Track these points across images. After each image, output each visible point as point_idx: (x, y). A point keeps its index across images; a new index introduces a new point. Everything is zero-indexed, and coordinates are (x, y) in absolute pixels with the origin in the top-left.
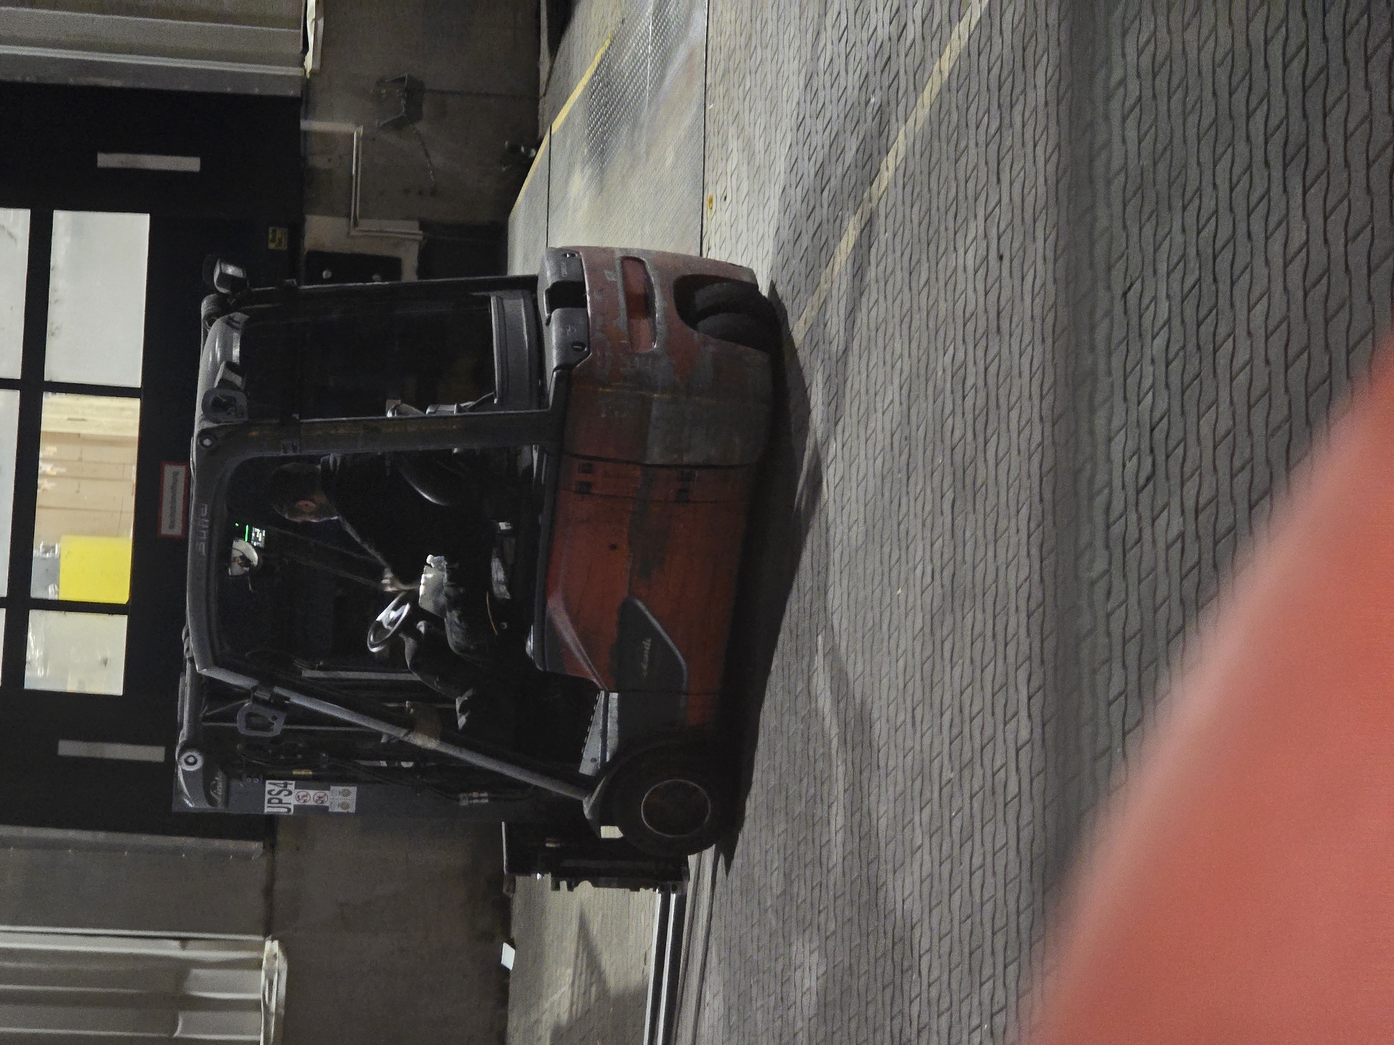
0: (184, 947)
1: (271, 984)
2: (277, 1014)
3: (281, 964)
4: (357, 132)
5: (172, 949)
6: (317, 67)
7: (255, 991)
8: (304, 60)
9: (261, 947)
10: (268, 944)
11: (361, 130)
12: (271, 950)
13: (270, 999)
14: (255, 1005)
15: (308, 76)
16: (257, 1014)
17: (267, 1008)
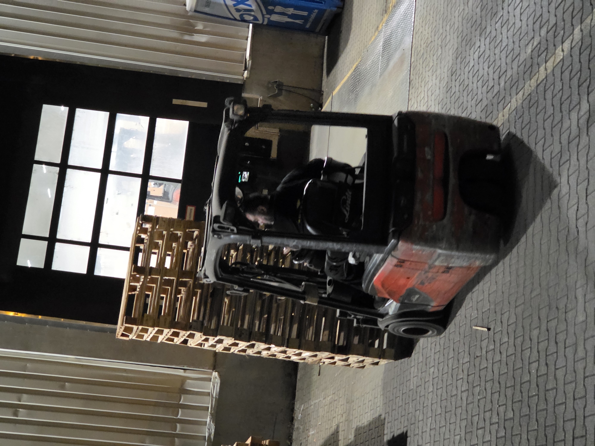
0: (185, 372)
1: (214, 387)
2: (216, 398)
3: (218, 381)
4: (260, 98)
5: (181, 373)
6: (248, 76)
7: (209, 389)
8: (243, 74)
9: (211, 374)
10: (214, 373)
11: (261, 98)
12: (215, 375)
13: (213, 392)
14: (208, 394)
15: (245, 79)
16: (208, 397)
17: (212, 395)
